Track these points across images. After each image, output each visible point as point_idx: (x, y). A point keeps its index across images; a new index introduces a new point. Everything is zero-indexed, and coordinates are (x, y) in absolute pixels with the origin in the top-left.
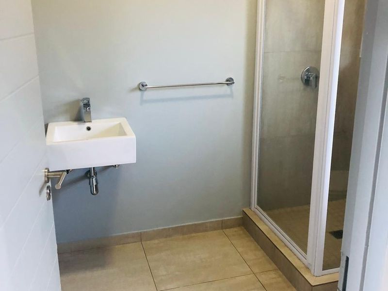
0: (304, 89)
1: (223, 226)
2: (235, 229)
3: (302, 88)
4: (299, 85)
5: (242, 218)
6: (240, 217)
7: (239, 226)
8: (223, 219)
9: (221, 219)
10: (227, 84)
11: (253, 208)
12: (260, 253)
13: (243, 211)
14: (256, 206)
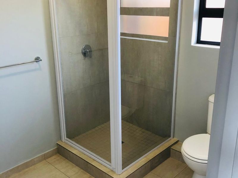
0: (84, 59)
1: (45, 157)
2: (54, 157)
3: (83, 58)
4: (81, 56)
5: (57, 148)
6: (55, 148)
7: (56, 154)
8: (45, 153)
9: (44, 153)
10: (36, 62)
11: (63, 140)
12: (77, 169)
13: (57, 143)
14: (66, 138)
